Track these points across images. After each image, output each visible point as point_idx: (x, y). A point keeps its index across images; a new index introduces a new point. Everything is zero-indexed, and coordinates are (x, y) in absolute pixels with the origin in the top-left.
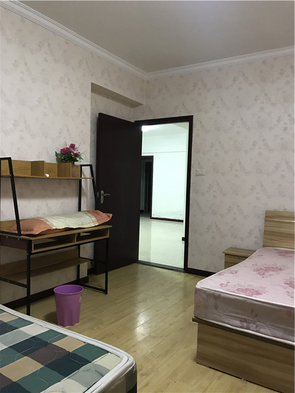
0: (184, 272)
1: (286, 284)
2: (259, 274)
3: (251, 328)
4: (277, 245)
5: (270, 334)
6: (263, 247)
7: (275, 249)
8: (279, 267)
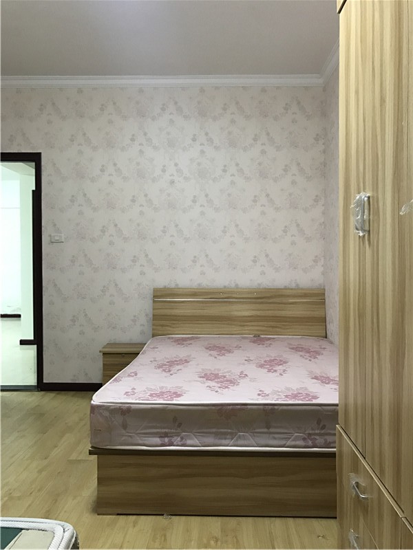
0: (38, 391)
1: (200, 377)
2: (164, 371)
3: (175, 443)
4: (169, 332)
5: (200, 445)
6: (153, 336)
7: (169, 338)
8: (183, 359)
